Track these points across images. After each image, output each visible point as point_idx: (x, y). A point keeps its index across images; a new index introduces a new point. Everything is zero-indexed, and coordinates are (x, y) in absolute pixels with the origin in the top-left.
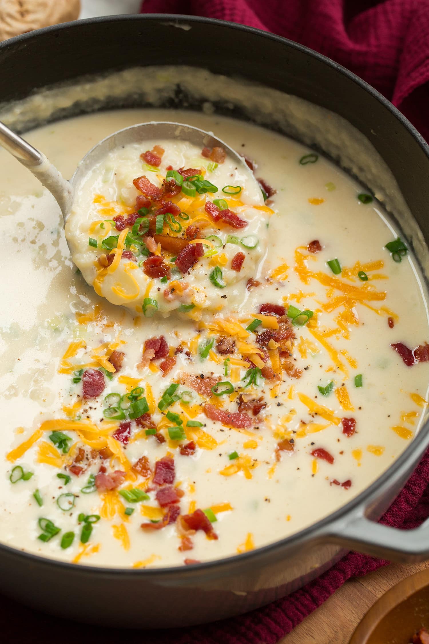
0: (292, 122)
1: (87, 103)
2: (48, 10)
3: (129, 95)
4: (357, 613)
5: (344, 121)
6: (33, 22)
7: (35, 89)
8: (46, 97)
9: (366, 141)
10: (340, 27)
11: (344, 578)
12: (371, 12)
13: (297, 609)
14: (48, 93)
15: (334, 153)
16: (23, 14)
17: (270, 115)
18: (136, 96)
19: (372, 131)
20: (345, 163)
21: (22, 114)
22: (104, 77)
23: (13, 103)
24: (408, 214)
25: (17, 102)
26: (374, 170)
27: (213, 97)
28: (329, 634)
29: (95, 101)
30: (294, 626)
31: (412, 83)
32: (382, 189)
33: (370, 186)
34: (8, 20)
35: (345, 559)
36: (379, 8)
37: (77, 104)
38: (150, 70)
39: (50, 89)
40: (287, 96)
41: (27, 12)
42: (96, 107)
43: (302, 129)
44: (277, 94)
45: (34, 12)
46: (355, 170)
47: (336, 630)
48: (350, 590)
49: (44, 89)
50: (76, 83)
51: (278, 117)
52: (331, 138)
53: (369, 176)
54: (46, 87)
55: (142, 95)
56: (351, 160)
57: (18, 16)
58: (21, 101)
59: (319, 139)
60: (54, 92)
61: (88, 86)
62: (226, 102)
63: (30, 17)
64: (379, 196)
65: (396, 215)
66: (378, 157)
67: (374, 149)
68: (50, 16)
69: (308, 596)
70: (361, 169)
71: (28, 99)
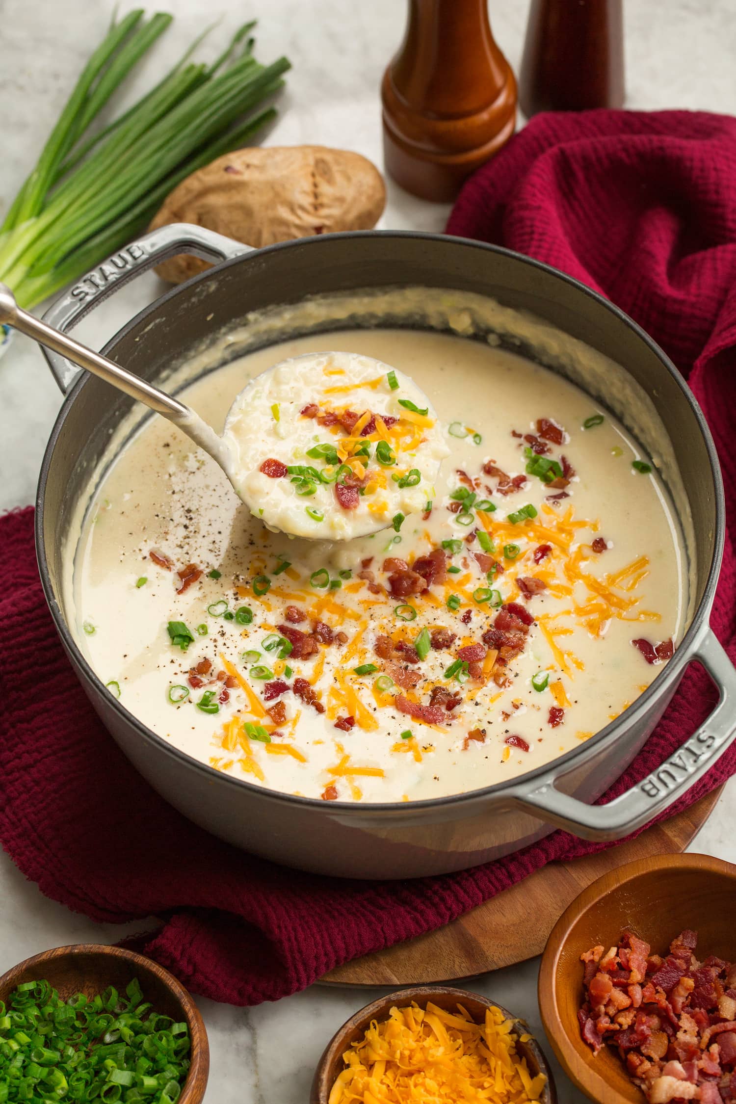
0: (579, 368)
1: (363, 316)
2: (345, 206)
3: (410, 315)
4: (555, 898)
5: (629, 376)
6: (327, 217)
7: (309, 296)
8: (320, 305)
9: (648, 400)
10: (662, 269)
11: (547, 859)
12: (699, 256)
13: (490, 882)
14: (322, 301)
15: (618, 408)
16: (316, 207)
17: (557, 357)
18: (417, 317)
19: (654, 392)
20: (628, 421)
21: (292, 319)
22: (386, 293)
23: (283, 307)
24: (680, 485)
25: (288, 307)
26: (653, 434)
27: (499, 330)
28: (521, 914)
29: (372, 316)
30: (484, 899)
31: (720, 343)
32: (660, 455)
33: (649, 450)
34: (300, 212)
35: (549, 837)
36: (709, 253)
37: (352, 317)
38: (434, 292)
39: (324, 298)
40: (575, 340)
41: (322, 205)
42: (374, 322)
43: (588, 378)
44: (565, 337)
45: (329, 207)
46: (636, 431)
47: (529, 911)
48: (554, 874)
49: (318, 297)
50: (354, 295)
51: (564, 360)
52: (614, 391)
53: (649, 440)
54: (321, 294)
55: (424, 316)
56: (633, 418)
57: (311, 209)
58: (292, 307)
59: (604, 391)
60: (329, 301)
61: (366, 300)
62: (513, 336)
63: (324, 212)
64: (656, 461)
65: (670, 486)
66: (658, 420)
67: (655, 411)
68: (346, 212)
69: (504, 870)
70: (642, 430)
71: (300, 305)
